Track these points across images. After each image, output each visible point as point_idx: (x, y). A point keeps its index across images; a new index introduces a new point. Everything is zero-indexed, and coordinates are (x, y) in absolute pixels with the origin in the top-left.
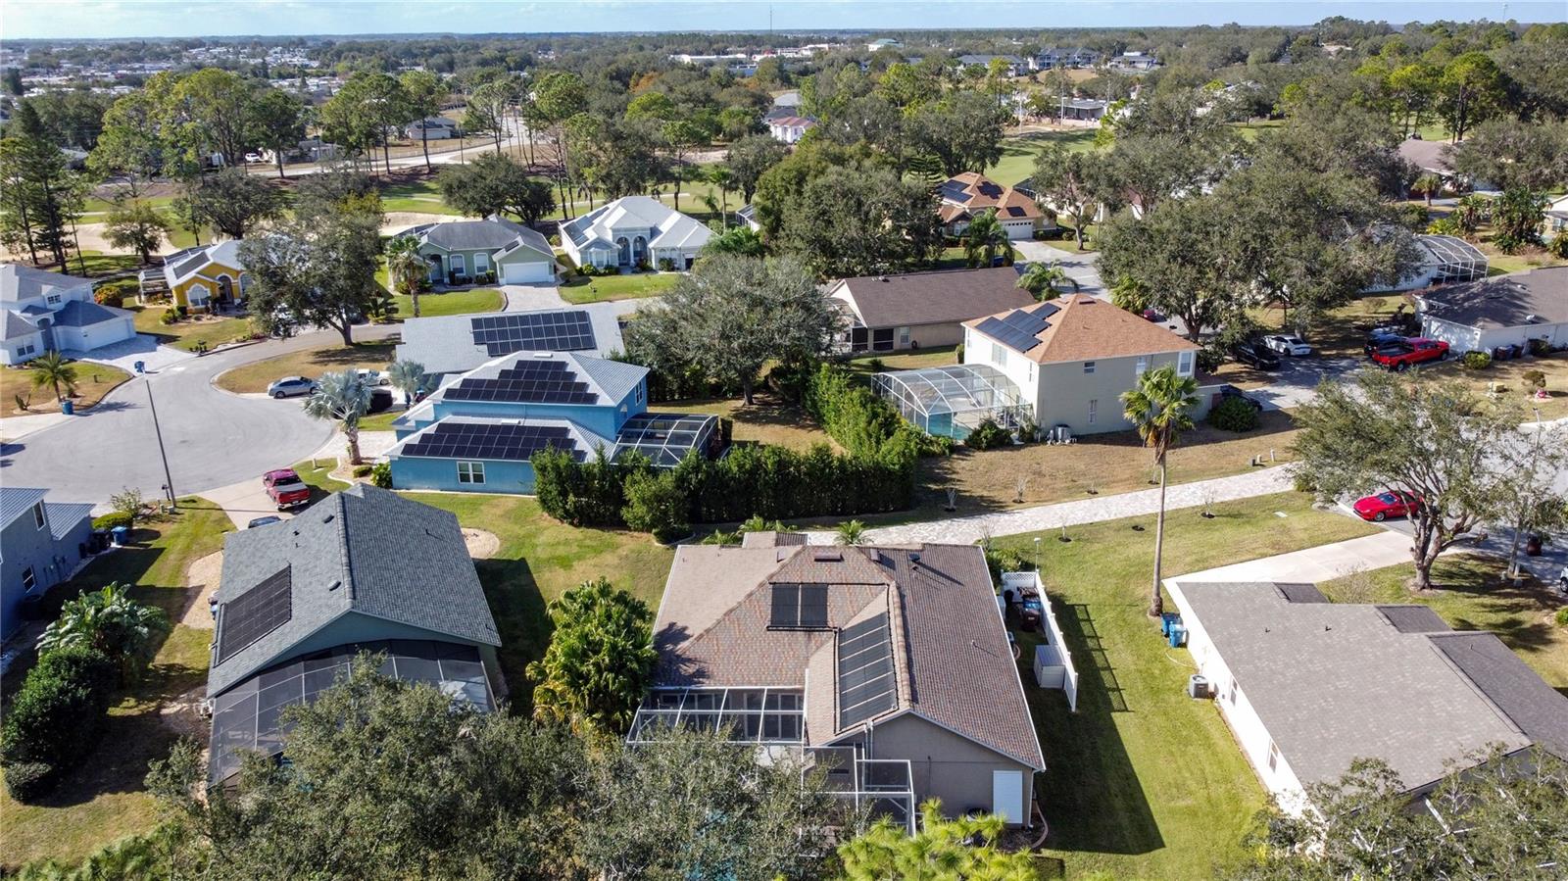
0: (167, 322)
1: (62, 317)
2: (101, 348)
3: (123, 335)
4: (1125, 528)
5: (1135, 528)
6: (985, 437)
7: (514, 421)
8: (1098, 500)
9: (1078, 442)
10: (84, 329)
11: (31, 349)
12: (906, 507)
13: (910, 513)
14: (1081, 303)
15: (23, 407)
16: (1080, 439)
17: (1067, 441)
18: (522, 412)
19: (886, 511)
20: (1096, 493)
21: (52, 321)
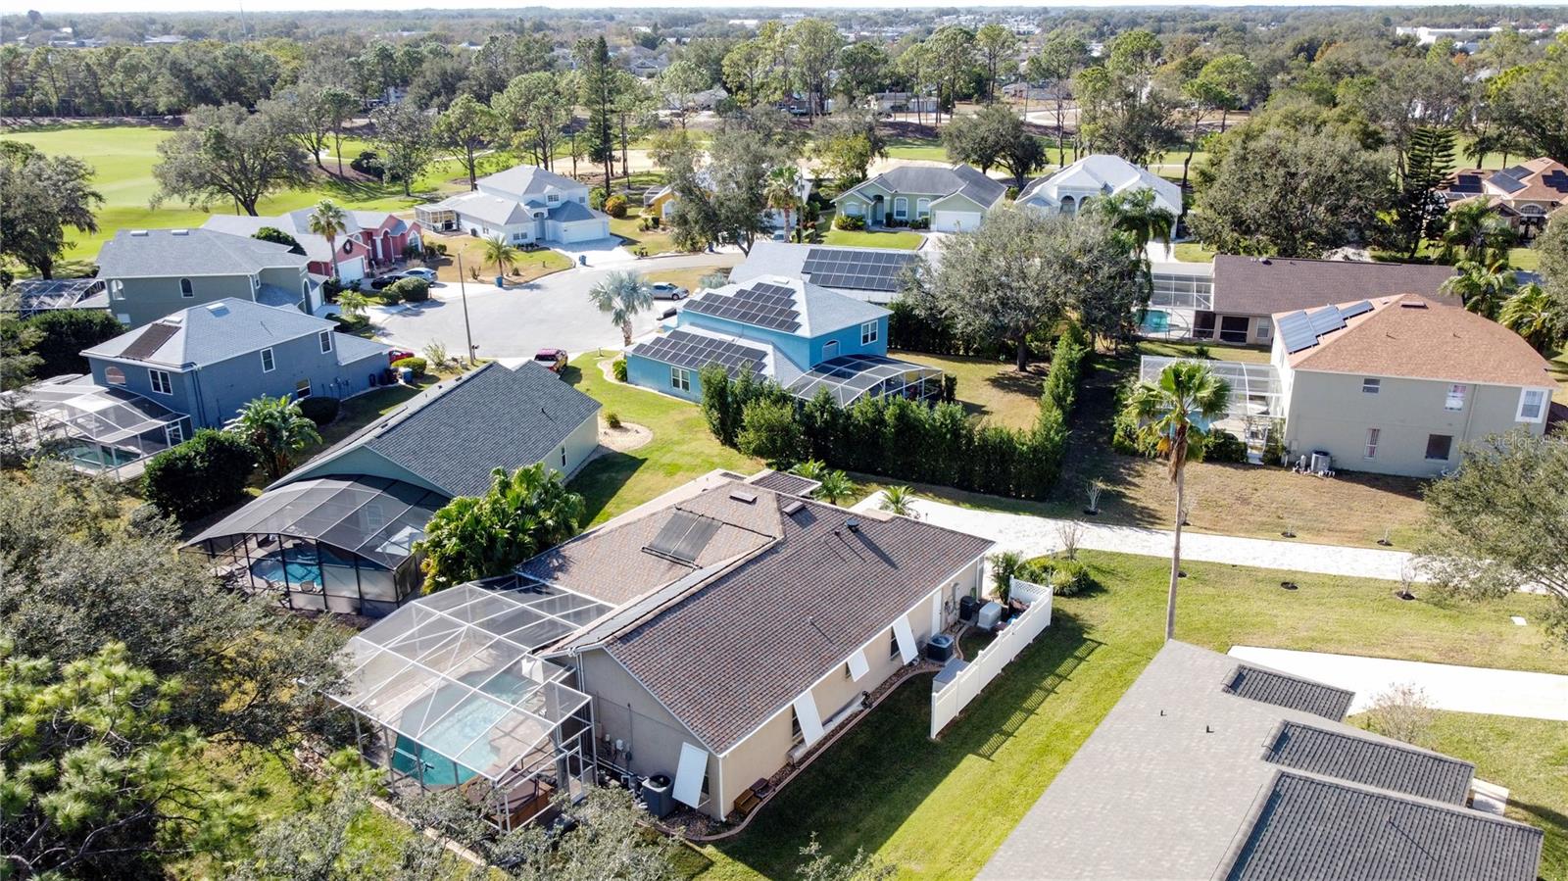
0: (641, 230)
1: (553, 214)
2: (577, 243)
3: (599, 234)
4: (1272, 581)
5: (1285, 584)
6: (1206, 446)
7: (728, 338)
8: (1287, 545)
9: (1335, 477)
10: (564, 225)
11: (524, 236)
12: (1040, 499)
13: (1039, 505)
14: (1403, 306)
15: (475, 277)
16: (1341, 474)
17: (1321, 473)
18: (738, 330)
19: (1018, 497)
20: (1293, 536)
21: (546, 215)
